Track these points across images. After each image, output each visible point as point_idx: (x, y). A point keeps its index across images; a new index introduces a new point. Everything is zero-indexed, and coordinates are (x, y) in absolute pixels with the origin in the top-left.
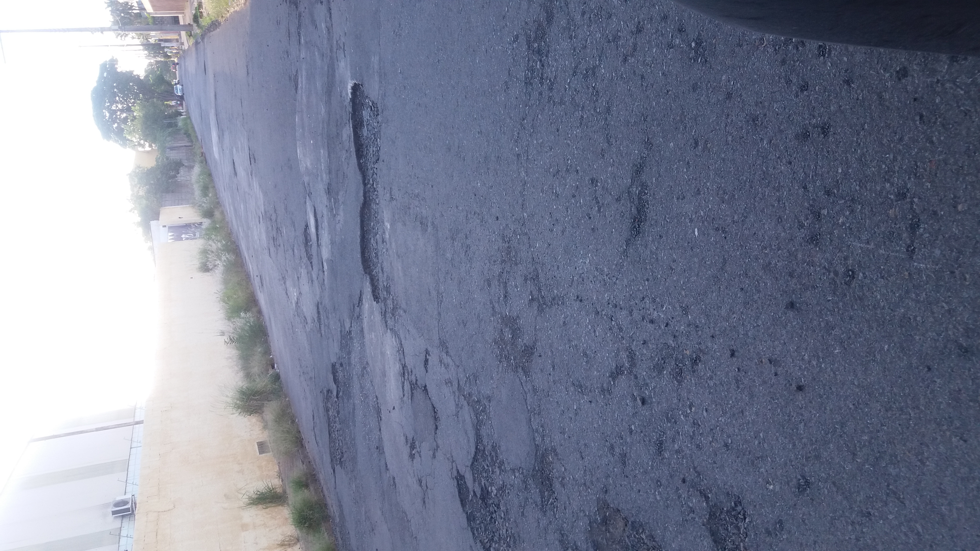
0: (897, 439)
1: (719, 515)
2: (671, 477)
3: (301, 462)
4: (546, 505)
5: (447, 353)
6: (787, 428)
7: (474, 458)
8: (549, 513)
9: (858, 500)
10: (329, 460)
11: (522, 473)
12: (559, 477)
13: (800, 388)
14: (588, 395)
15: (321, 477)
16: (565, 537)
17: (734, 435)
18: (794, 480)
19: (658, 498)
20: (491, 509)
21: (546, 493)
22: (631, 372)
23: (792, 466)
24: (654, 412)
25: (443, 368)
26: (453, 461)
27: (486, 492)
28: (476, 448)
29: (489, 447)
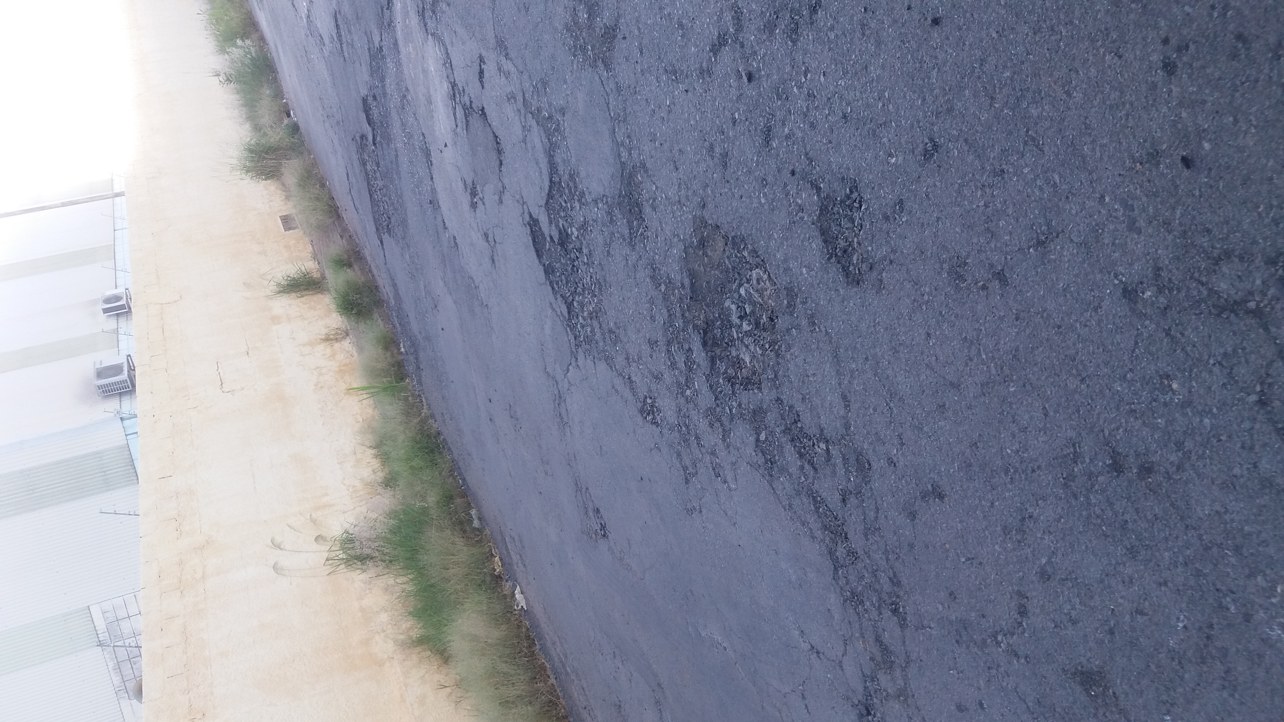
0: (1043, 69)
1: (832, 209)
2: (779, 171)
3: (339, 237)
4: (636, 237)
5: (507, 55)
6: (917, 79)
7: (548, 194)
8: (638, 247)
9: (992, 156)
10: (374, 229)
11: (607, 202)
12: (650, 199)
13: (936, 22)
14: (683, 83)
15: (367, 253)
16: (657, 271)
17: (854, 100)
18: (921, 146)
19: (763, 201)
20: (573, 256)
21: (635, 223)
22: (737, 39)
23: (920, 127)
24: (762, 89)
25: (503, 79)
26: (524, 203)
27: (565, 234)
28: (551, 181)
29: (566, 177)
